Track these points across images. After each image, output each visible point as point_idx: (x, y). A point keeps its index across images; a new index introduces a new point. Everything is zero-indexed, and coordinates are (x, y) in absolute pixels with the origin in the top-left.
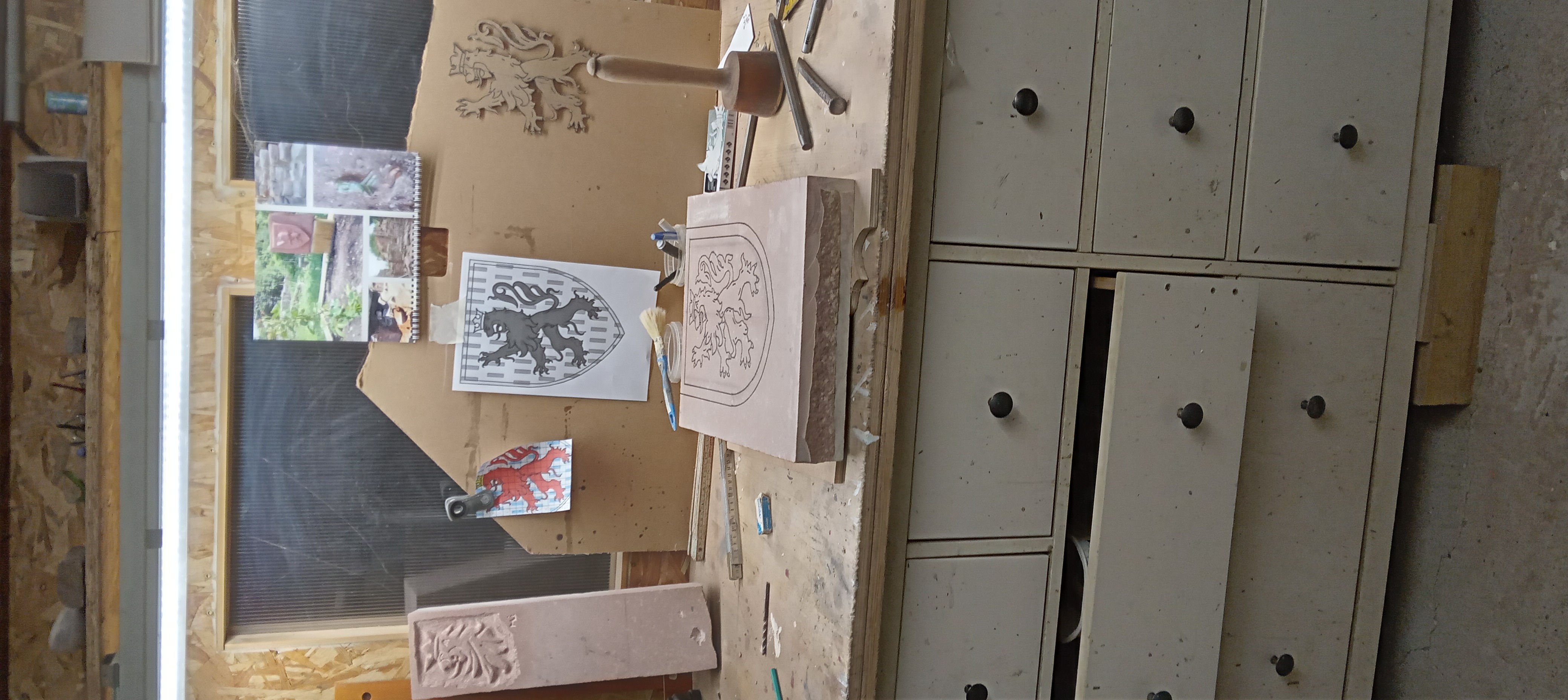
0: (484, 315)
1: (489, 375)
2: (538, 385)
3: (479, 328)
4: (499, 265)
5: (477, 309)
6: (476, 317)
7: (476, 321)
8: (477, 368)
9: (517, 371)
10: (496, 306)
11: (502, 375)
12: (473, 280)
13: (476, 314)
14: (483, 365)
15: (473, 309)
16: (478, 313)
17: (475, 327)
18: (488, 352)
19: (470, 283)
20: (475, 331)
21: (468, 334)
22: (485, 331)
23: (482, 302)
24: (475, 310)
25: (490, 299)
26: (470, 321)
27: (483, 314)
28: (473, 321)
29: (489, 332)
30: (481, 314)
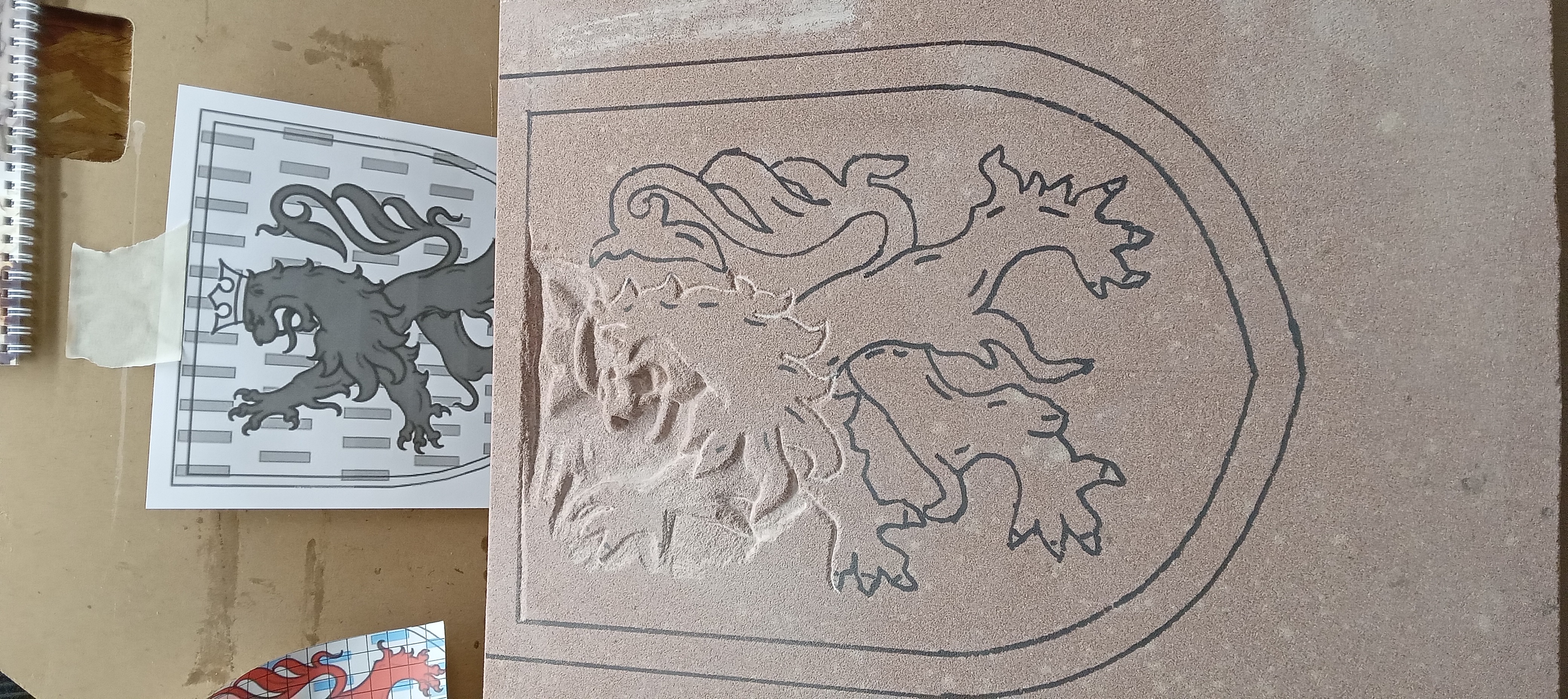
0: (244, 281)
1: (265, 456)
2: (411, 481)
3: (231, 319)
4: (291, 133)
5: (221, 261)
6: (219, 286)
7: (219, 297)
8: (227, 437)
9: (349, 442)
10: (279, 255)
11: (305, 457)
12: (210, 172)
13: (222, 278)
14: (245, 431)
15: (211, 261)
16: (227, 273)
17: (218, 316)
18: (261, 391)
19: (202, 182)
20: (215, 330)
21: (196, 336)
22: (248, 329)
23: (239, 241)
24: (218, 265)
25: (262, 231)
26: (200, 298)
27: (241, 276)
28: (210, 296)
29: (260, 329)
30: (236, 278)
